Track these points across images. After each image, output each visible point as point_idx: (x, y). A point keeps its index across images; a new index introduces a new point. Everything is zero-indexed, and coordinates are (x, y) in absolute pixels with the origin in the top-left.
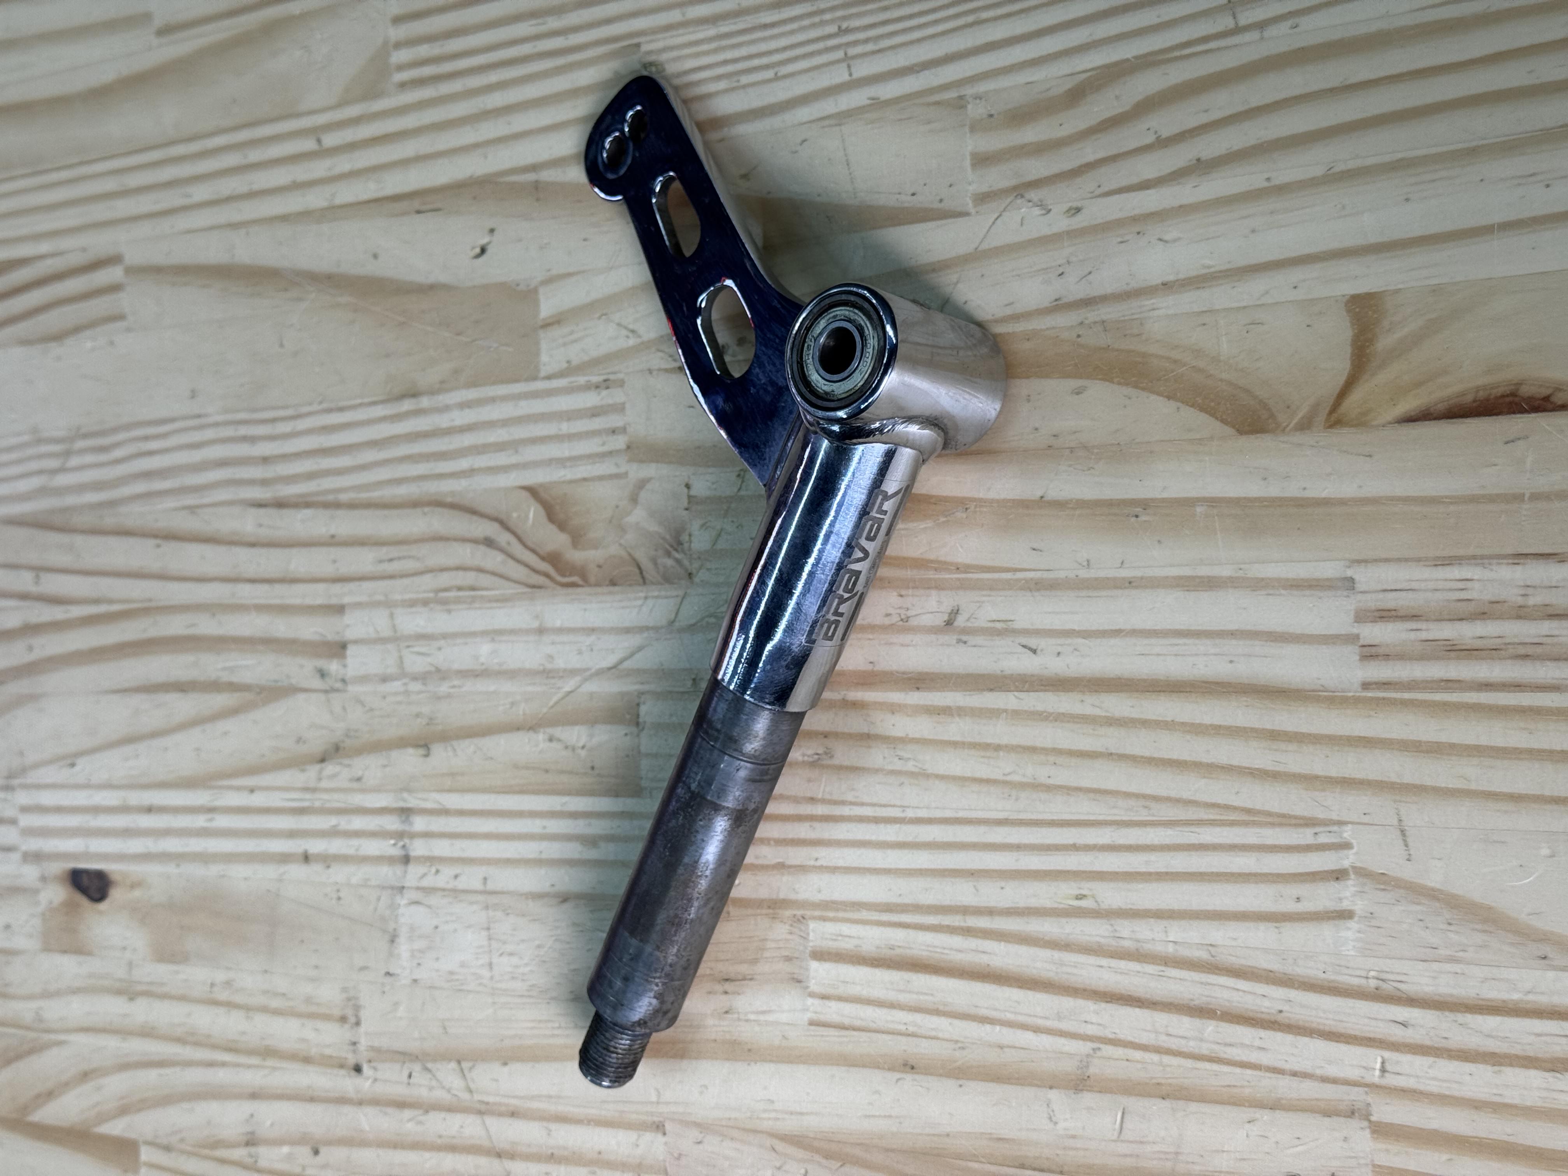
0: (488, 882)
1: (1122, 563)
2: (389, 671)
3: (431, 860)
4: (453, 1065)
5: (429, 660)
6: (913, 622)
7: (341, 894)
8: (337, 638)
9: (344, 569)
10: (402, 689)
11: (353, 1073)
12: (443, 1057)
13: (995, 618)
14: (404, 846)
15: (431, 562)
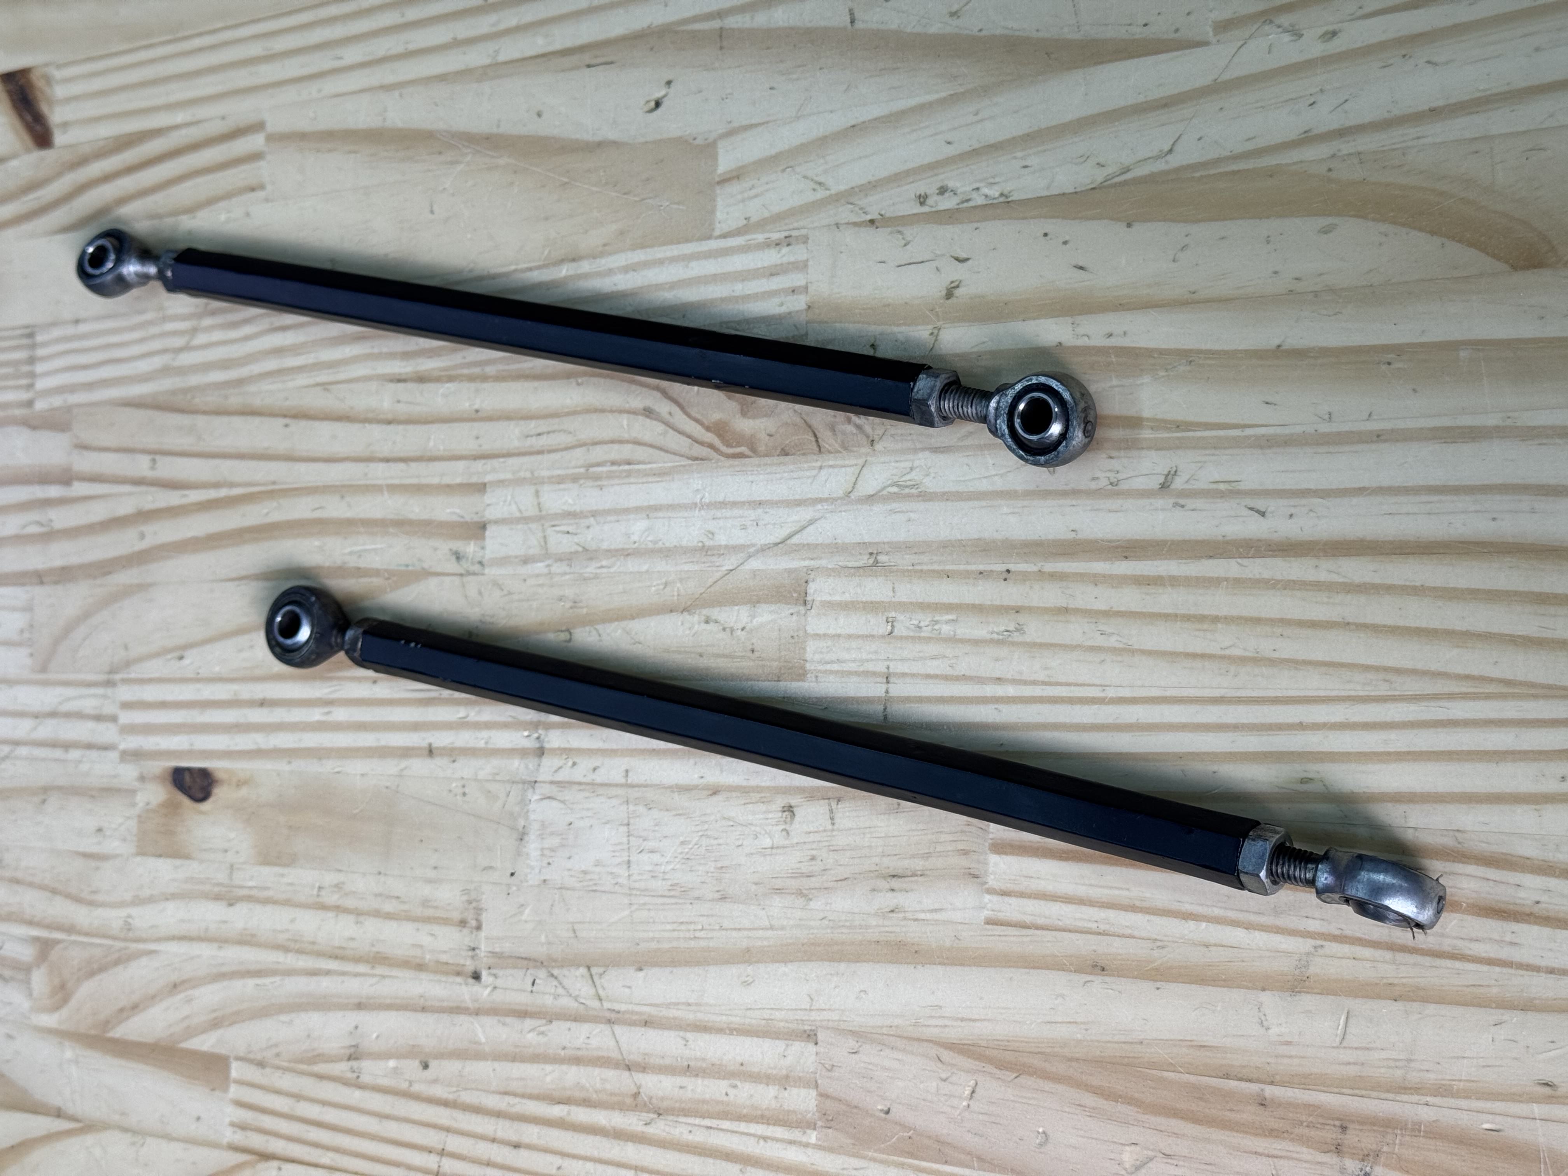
0: (630, 774)
1: (1370, 415)
2: (531, 552)
3: (567, 752)
4: (583, 970)
5: (576, 539)
6: (1124, 486)
7: (467, 790)
8: (476, 518)
9: (487, 446)
10: (546, 571)
11: (471, 981)
12: (572, 962)
13: (1219, 479)
14: (538, 738)
15: (585, 435)
